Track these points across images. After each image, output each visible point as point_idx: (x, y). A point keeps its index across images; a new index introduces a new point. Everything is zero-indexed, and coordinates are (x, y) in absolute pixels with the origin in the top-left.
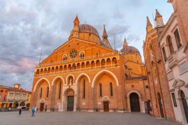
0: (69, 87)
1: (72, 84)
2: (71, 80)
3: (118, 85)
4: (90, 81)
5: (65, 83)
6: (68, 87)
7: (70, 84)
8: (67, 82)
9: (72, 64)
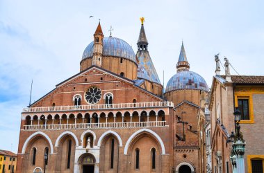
0: (87, 151)
1: (92, 146)
2: (89, 140)
3: (164, 153)
4: (121, 145)
5: (80, 144)
6: (85, 152)
7: (88, 147)
8: (82, 142)
9: (91, 114)
